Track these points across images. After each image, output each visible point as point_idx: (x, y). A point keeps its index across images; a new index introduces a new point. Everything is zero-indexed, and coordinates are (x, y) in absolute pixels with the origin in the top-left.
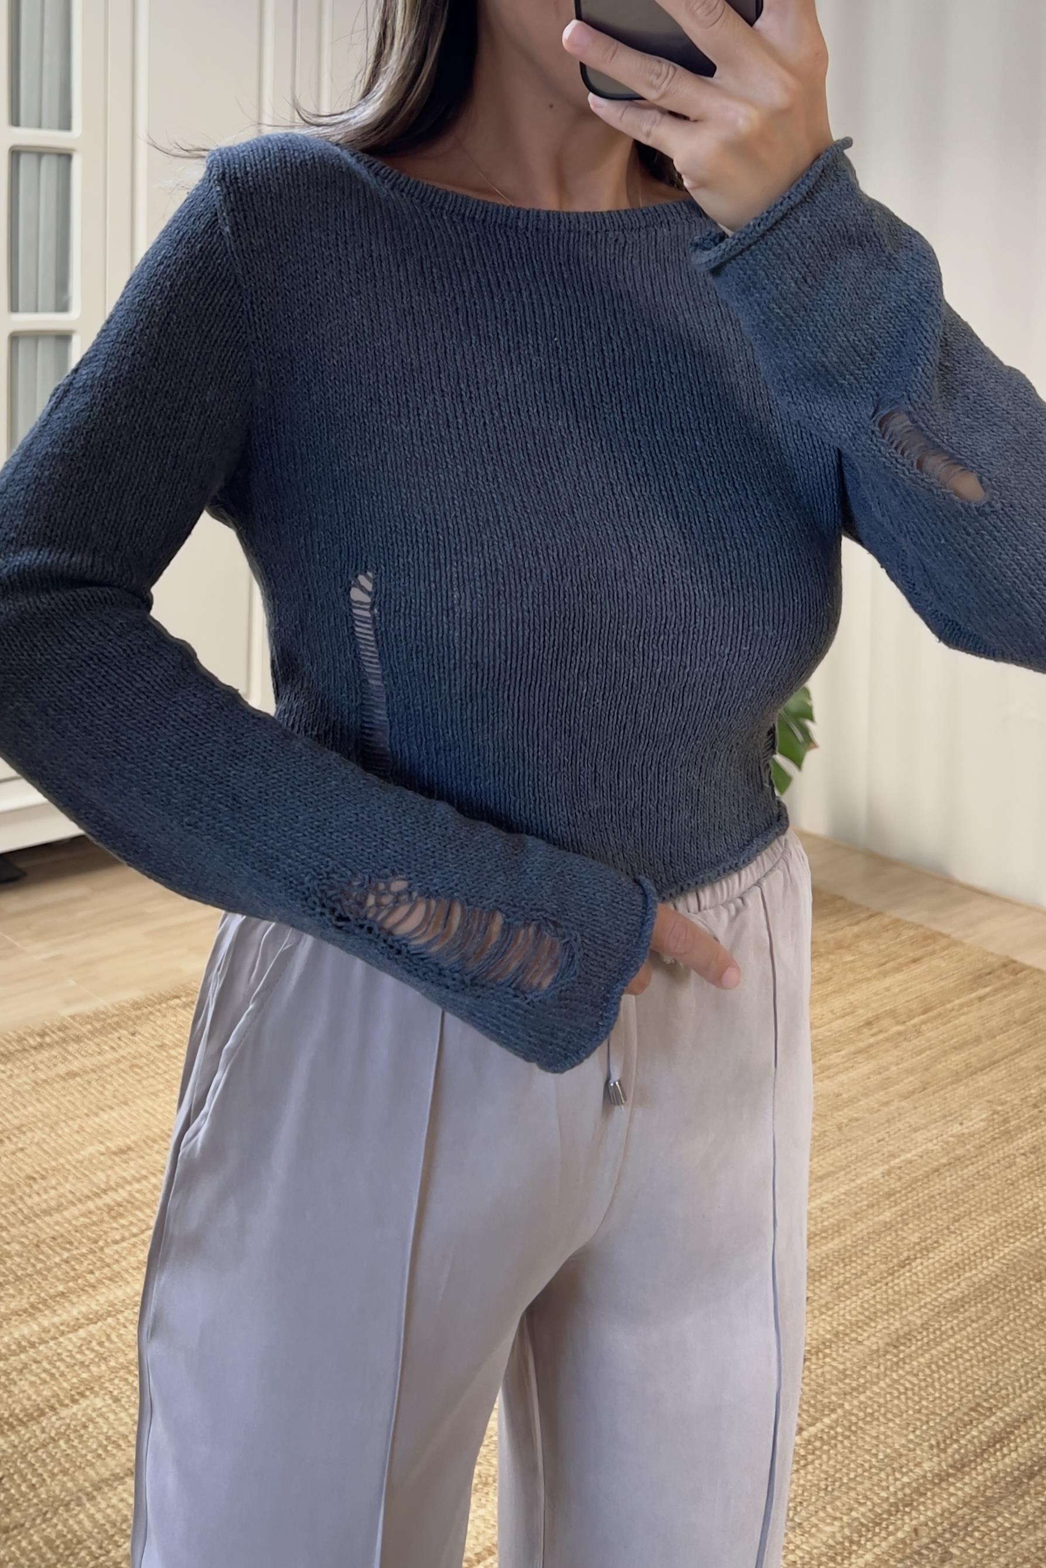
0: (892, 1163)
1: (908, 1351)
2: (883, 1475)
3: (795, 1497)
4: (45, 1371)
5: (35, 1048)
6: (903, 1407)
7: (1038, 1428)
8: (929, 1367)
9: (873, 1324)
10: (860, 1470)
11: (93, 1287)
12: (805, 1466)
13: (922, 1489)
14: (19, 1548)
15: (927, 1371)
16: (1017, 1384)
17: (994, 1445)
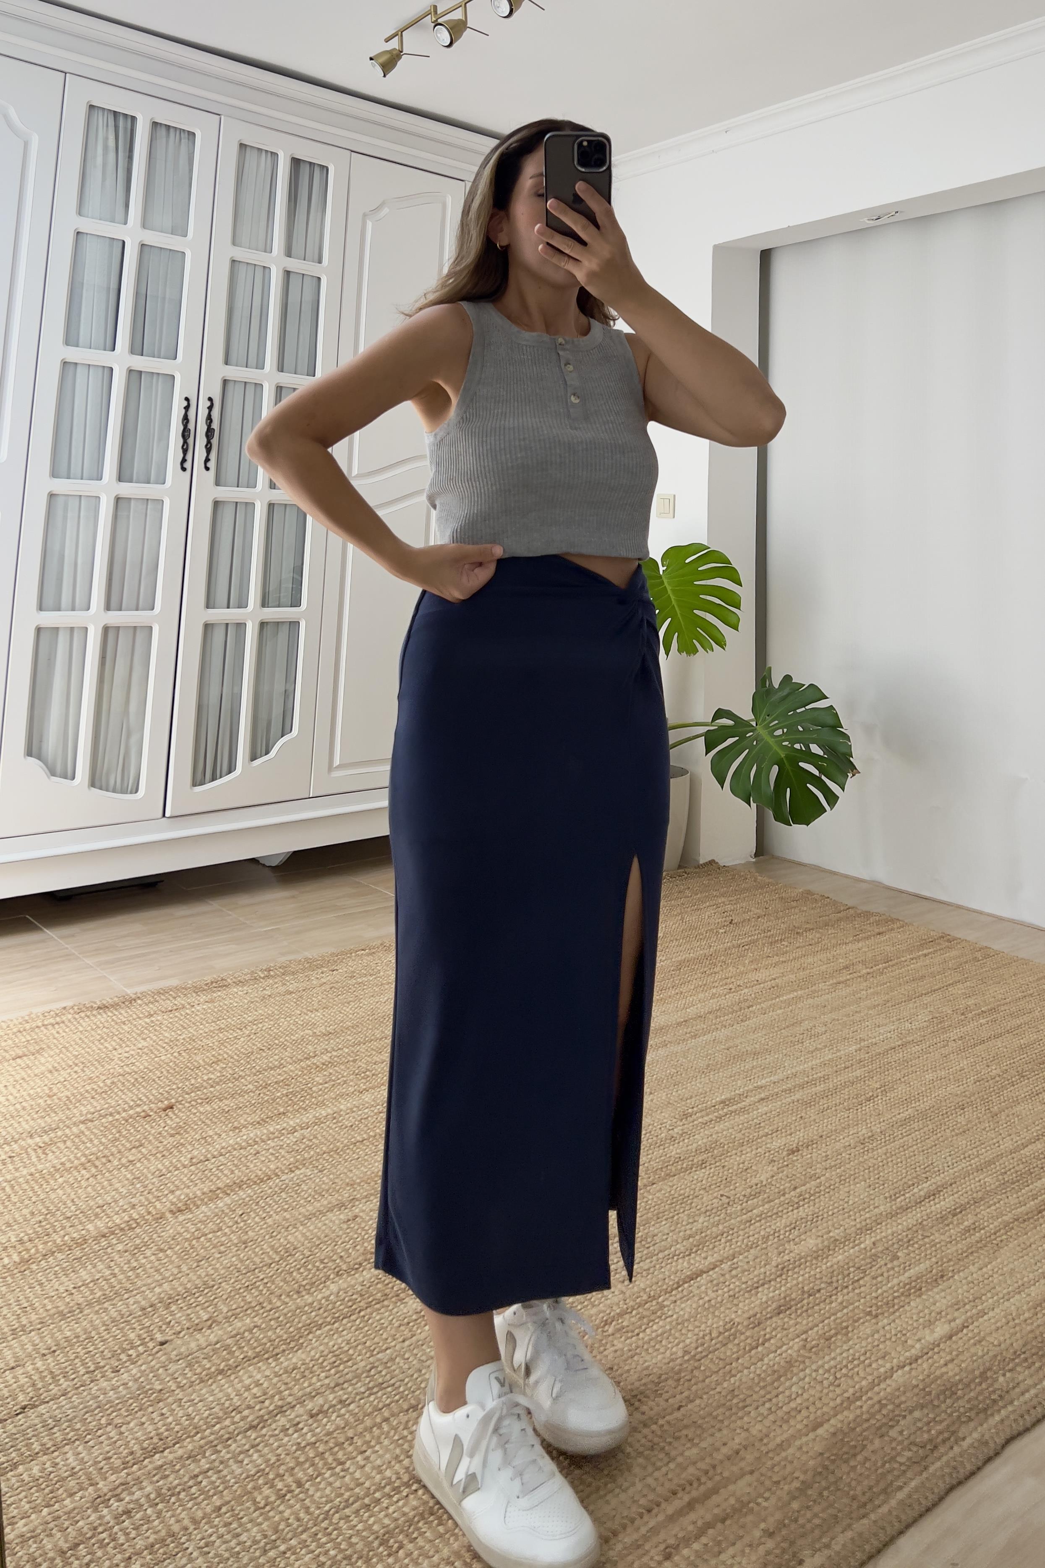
0: (862, 1044)
1: (871, 1146)
2: (851, 1213)
3: (791, 1224)
4: (272, 1154)
5: (263, 978)
6: (866, 1176)
7: (960, 1188)
8: (885, 1154)
9: (846, 1131)
10: (836, 1210)
11: (304, 1108)
12: (797, 1208)
13: (879, 1221)
14: (254, 1252)
15: (884, 1157)
16: (946, 1165)
17: (929, 1197)
